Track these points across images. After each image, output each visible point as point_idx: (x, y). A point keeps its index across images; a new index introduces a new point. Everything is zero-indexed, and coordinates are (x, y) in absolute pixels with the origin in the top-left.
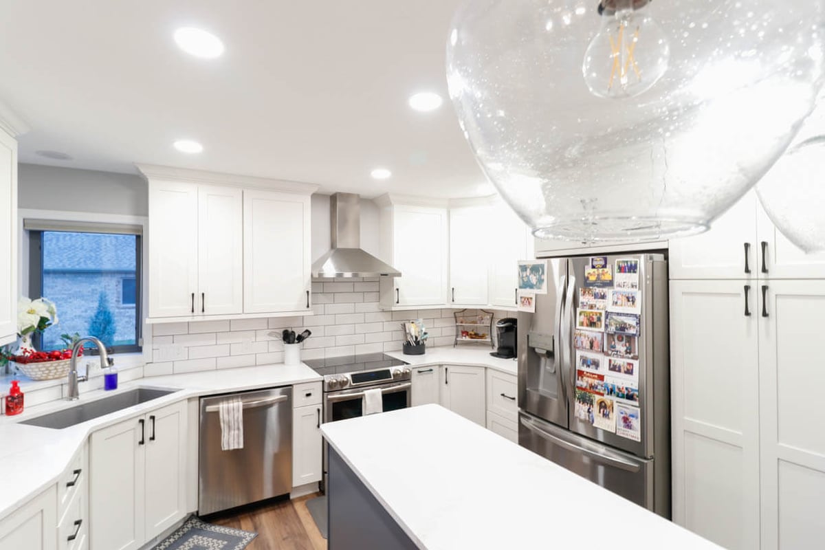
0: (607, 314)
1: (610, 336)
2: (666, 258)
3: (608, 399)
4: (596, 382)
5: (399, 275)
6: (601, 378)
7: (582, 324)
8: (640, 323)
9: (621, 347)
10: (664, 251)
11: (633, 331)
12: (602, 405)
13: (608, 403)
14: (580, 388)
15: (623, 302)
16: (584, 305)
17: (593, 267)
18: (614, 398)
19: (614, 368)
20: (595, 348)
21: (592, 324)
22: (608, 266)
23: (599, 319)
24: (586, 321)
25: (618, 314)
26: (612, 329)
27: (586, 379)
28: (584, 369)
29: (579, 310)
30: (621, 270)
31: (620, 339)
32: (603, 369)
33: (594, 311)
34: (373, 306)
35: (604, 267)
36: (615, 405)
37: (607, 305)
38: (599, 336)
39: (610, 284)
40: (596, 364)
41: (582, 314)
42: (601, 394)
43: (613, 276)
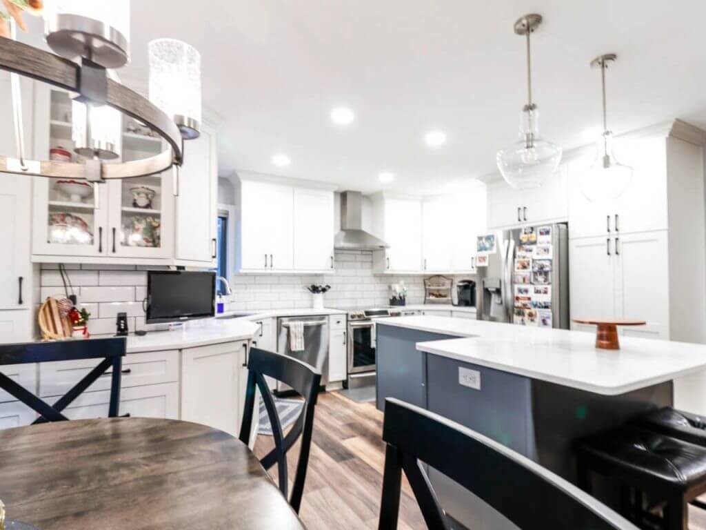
0: (533, 261)
1: (535, 273)
2: (567, 227)
3: (533, 310)
4: (526, 302)
5: (388, 247)
6: (529, 299)
7: (518, 268)
8: (551, 264)
9: (541, 279)
10: (566, 224)
11: (547, 269)
12: (531, 315)
13: (534, 313)
14: (518, 307)
15: (543, 252)
16: (519, 257)
17: (525, 233)
18: (537, 309)
19: (537, 292)
20: (526, 281)
21: (524, 267)
22: (534, 232)
23: (528, 264)
24: (521, 266)
25: (540, 260)
26: (536, 269)
27: (520, 301)
28: (520, 295)
29: (516, 260)
30: (541, 233)
31: (541, 274)
32: (531, 294)
33: (526, 259)
34: (368, 272)
35: (531, 233)
36: (538, 314)
37: (534, 255)
38: (528, 274)
39: (534, 243)
40: (526, 291)
41: (518, 262)
42: (529, 308)
43: (537, 238)
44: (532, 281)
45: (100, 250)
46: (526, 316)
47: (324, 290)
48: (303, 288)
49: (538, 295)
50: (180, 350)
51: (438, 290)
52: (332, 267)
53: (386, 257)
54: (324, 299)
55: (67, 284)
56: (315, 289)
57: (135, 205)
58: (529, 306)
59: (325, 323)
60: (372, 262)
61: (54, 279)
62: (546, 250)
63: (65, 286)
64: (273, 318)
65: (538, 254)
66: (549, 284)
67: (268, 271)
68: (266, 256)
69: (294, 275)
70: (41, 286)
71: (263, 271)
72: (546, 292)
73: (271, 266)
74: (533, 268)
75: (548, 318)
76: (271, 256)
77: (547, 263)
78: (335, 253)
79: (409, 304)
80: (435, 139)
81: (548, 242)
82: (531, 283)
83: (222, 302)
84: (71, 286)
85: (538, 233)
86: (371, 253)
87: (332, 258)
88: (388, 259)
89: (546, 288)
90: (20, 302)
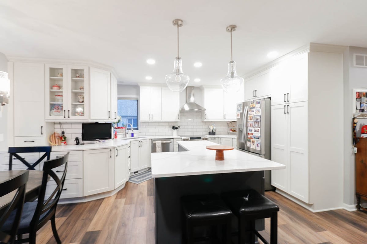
0: (254, 116)
1: (255, 122)
2: (270, 100)
3: (254, 140)
4: (252, 135)
5: (205, 110)
6: (253, 134)
7: (249, 120)
8: (260, 118)
9: (257, 125)
10: (270, 98)
11: (259, 120)
12: (253, 142)
13: (254, 141)
14: (249, 138)
15: (257, 112)
16: (249, 114)
17: (251, 103)
18: (255, 139)
19: (255, 131)
20: (252, 126)
21: (251, 119)
22: (254, 103)
23: (252, 118)
24: (250, 119)
25: (256, 116)
26: (255, 120)
27: (250, 135)
28: (249, 132)
29: (248, 116)
30: (257, 103)
31: (257, 123)
32: (253, 132)
33: (251, 116)
34: (199, 120)
35: (253, 103)
36: (255, 141)
37: (254, 114)
38: (252, 122)
39: (254, 108)
40: (251, 130)
41: (249, 117)
42: (252, 139)
43: (255, 105)
44: (253, 126)
45: (65, 117)
46: (252, 142)
47: (177, 128)
48: (169, 127)
49: (255, 132)
50: (83, 151)
51: (233, 128)
52: (178, 119)
53: (205, 114)
54: (178, 132)
55: (62, 128)
56: (174, 128)
57: (79, 102)
58: (252, 138)
59: (171, 142)
60: (201, 116)
61: (57, 126)
62: (259, 111)
63: (61, 128)
64: (149, 139)
65: (256, 113)
66: (259, 128)
67: (151, 121)
68: (150, 115)
69: (165, 122)
70: (54, 129)
71: (149, 121)
72: (258, 132)
73: (152, 119)
74: (254, 119)
75: (259, 143)
76: (152, 115)
77: (259, 117)
78: (180, 113)
79: (217, 134)
80: (198, 65)
81: (259, 108)
82: (253, 127)
83: (133, 133)
84: (63, 128)
85: (256, 103)
86: (200, 112)
87: (179, 115)
88: (206, 115)
89: (258, 129)
90: (42, 134)
